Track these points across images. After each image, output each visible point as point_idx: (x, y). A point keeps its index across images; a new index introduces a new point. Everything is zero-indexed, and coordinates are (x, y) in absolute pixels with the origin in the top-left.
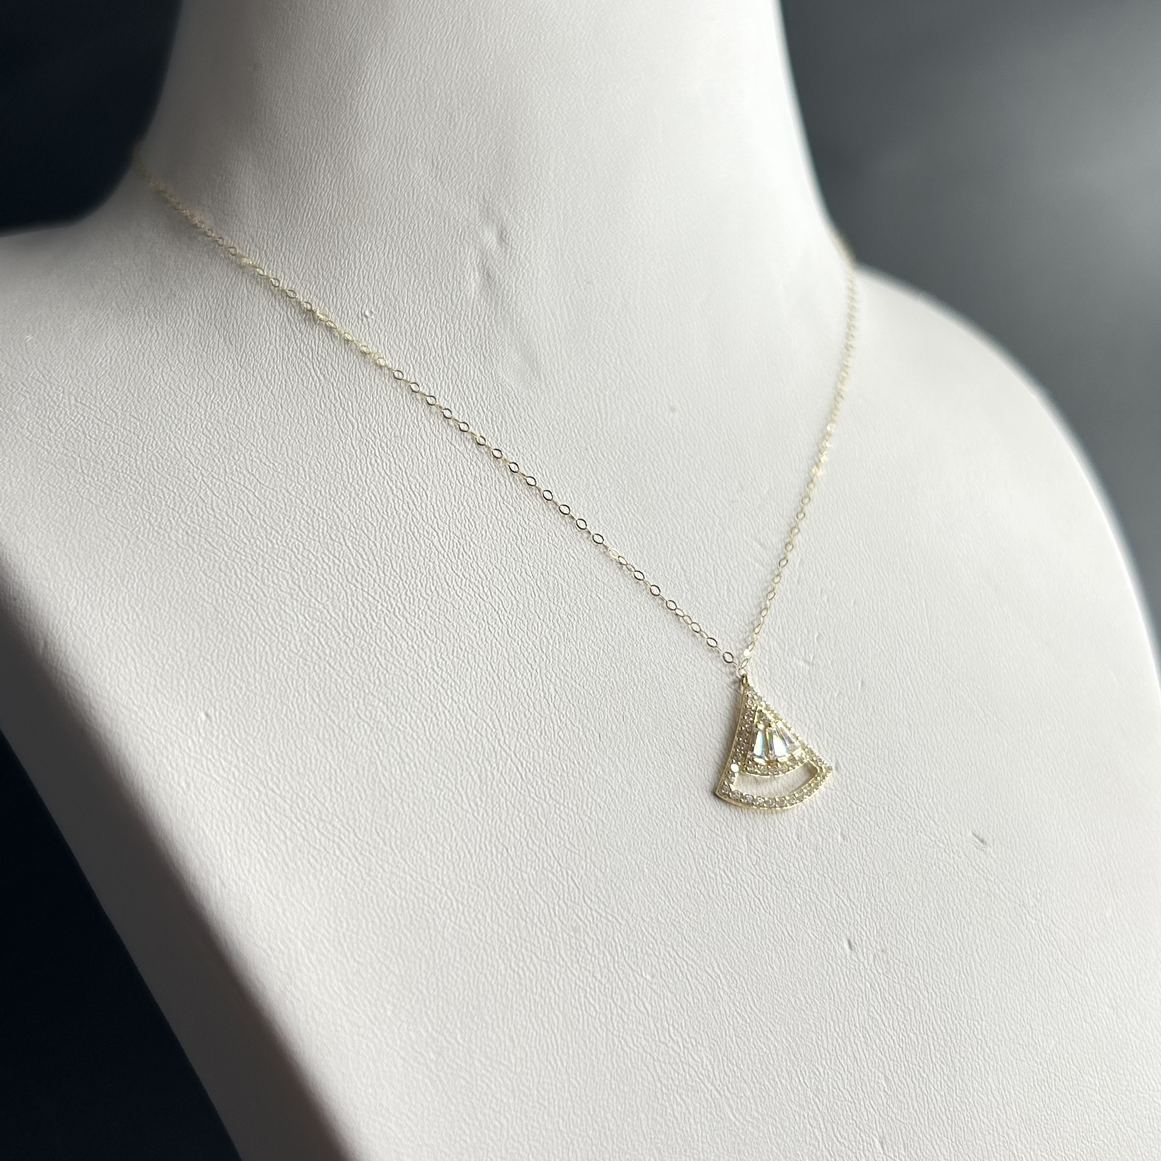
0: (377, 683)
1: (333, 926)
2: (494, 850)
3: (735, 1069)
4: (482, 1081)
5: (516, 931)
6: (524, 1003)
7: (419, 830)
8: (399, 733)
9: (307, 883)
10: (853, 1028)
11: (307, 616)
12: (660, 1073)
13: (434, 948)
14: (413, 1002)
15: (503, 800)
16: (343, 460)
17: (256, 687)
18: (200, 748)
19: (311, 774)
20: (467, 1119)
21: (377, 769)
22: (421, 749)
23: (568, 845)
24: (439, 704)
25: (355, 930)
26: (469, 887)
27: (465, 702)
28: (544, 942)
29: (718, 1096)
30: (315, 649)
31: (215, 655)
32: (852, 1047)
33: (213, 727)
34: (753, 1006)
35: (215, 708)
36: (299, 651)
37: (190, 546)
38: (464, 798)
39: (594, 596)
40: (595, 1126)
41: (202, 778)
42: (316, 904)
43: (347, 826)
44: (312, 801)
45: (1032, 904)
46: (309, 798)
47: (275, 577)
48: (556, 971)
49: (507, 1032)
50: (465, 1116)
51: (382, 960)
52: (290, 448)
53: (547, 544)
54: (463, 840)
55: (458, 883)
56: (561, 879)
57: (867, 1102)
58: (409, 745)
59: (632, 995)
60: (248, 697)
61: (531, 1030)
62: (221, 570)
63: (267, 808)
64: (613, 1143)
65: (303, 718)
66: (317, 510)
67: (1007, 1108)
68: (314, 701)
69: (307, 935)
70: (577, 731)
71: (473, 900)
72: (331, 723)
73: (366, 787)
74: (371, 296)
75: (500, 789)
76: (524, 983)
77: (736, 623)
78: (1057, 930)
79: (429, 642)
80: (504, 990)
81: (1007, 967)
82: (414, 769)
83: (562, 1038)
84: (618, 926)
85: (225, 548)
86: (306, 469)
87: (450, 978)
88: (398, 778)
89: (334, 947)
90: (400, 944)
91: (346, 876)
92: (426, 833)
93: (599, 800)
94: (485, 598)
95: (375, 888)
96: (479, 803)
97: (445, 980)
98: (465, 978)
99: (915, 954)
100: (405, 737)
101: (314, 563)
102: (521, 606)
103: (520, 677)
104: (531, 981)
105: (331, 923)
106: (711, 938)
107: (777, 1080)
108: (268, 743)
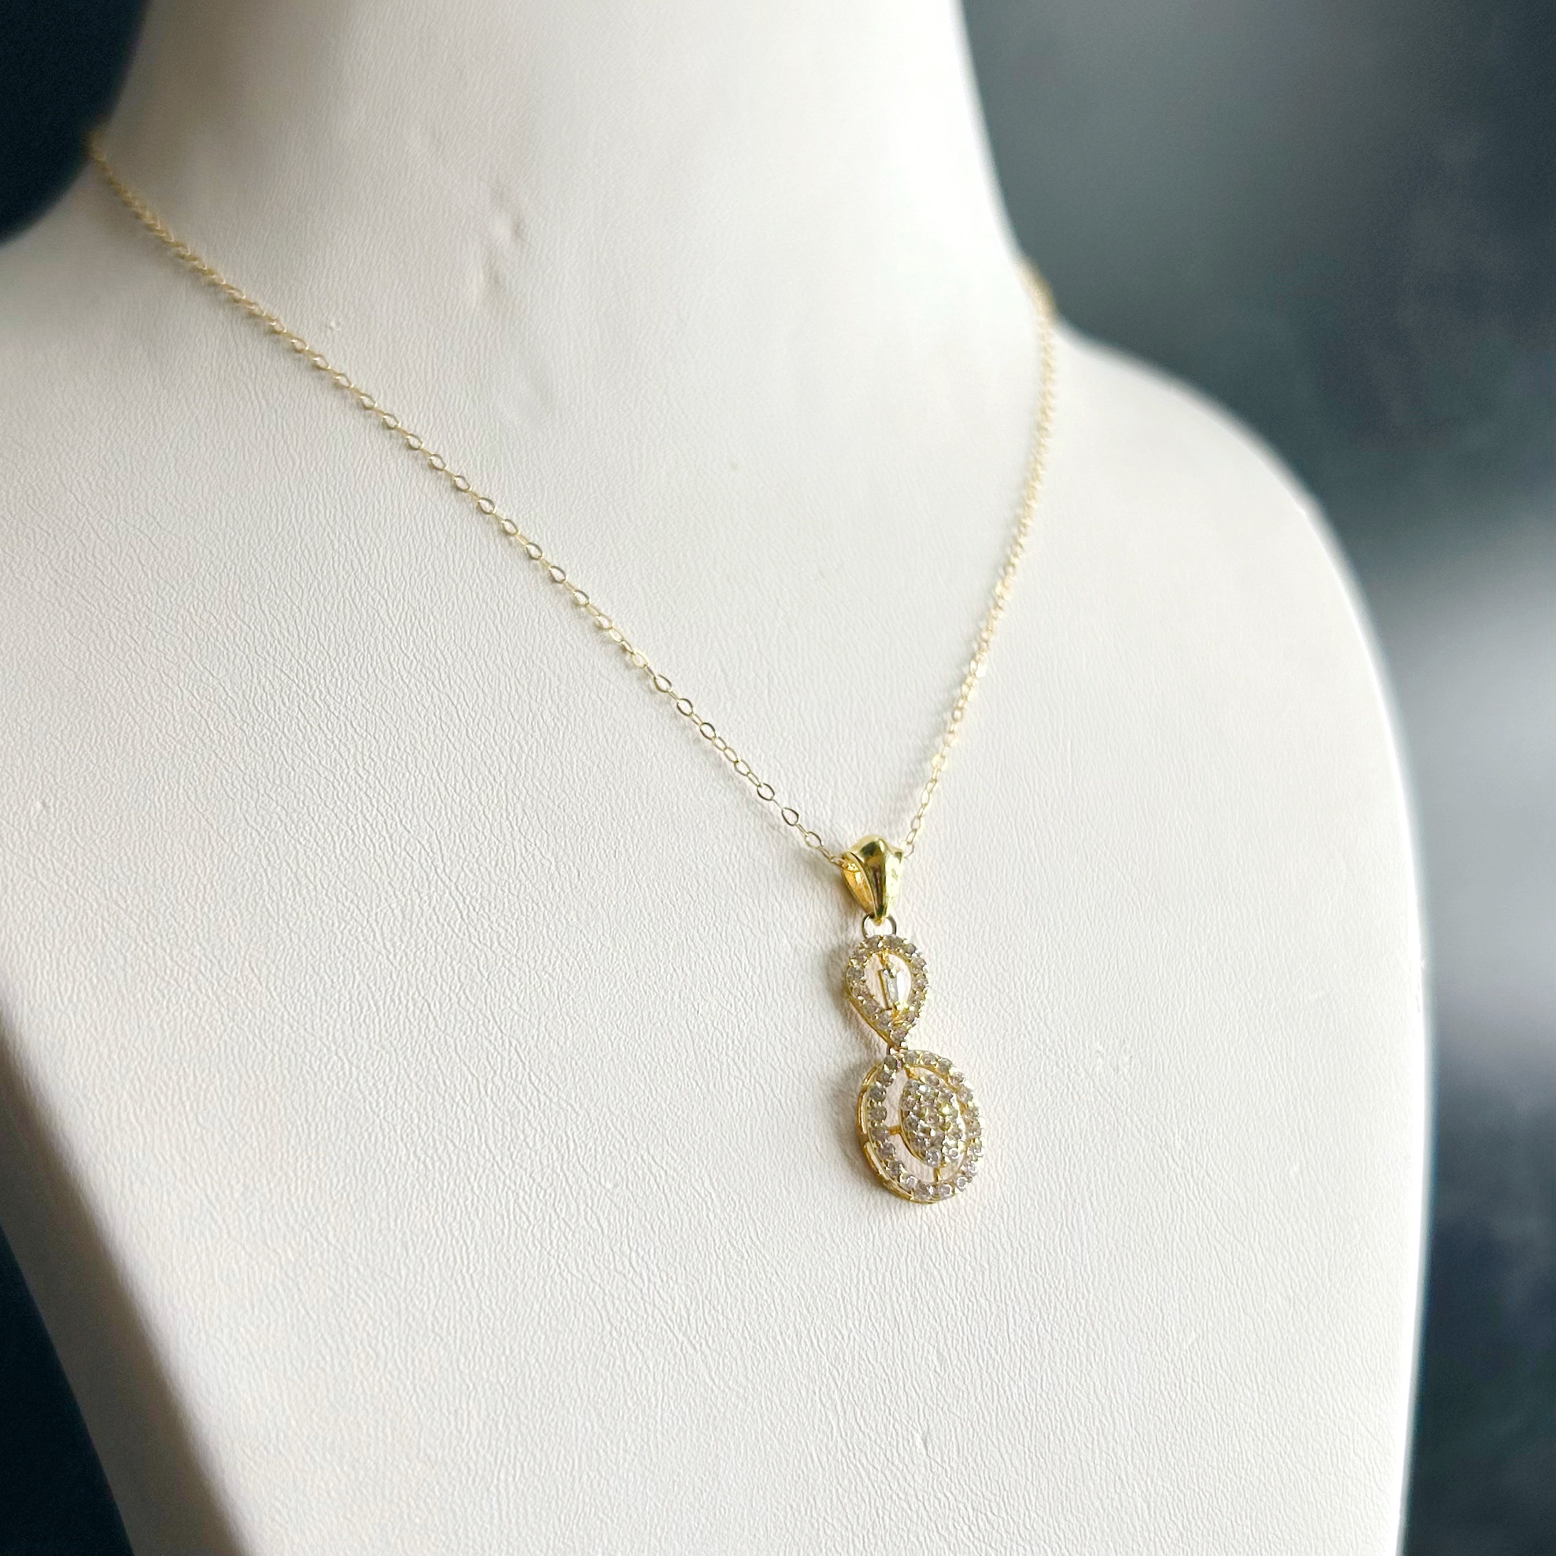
0: (278, 782)
1: (175, 1078)
2: (410, 1004)
3: (721, 1318)
4: (357, 1294)
5: (429, 1108)
6: (427, 1201)
7: (310, 969)
8: (298, 847)
9: (146, 1023)
10: (897, 1282)
11: (195, 693)
12: (611, 1313)
13: (310, 1119)
14: (272, 1185)
15: (431, 942)
16: (273, 504)
17: (114, 775)
18: (28, 844)
19: (171, 889)
20: (330, 1342)
21: (261, 888)
22: (325, 869)
23: (515, 1007)
24: (359, 815)
25: (204, 1086)
26: (370, 1048)
27: (396, 816)
28: (466, 1128)
29: (691, 1351)
30: (201, 735)
31: (66, 732)
32: (892, 1306)
33: (50, 819)
34: (754, 1238)
35: (55, 796)
36: (178, 735)
37: (57, 599)
38: (378, 935)
39: (594, 696)
40: (511, 1370)
41: (25, 880)
42: (155, 1048)
43: (211, 957)
44: (167, 922)
45: (1178, 1146)
46: (164, 917)
47: (161, 642)
48: (479, 1165)
49: (400, 1236)
50: (326, 1336)
51: (236, 1128)
52: (207, 487)
53: (537, 626)
54: (369, 988)
55: (355, 1041)
56: (500, 1050)
57: (908, 1384)
58: (311, 864)
59: (582, 1207)
60: (102, 787)
61: (434, 1235)
62: (91, 630)
63: (105, 924)
64: (534, 1395)
65: (171, 818)
66: (229, 563)
67: (1116, 1415)
68: (188, 798)
69: (138, 1086)
70: (547, 864)
71: (373, 1064)
72: (208, 828)
73: (244, 911)
74: (341, 301)
75: (429, 929)
76: (430, 1178)
77: (791, 747)
78: (1213, 1185)
79: (356, 736)
80: (402, 1181)
81: (1133, 1226)
82: (313, 894)
83: (477, 1252)
84: (574, 1115)
85: (102, 603)
86: (224, 513)
87: (328, 1159)
88: (290, 903)
89: (172, 1104)
90: (265, 1110)
91: (200, 1019)
92: (318, 974)
93: (567, 954)
94: (441, 688)
95: (238, 1037)
96: (398, 944)
97: (321, 1160)
98: (348, 1161)
99: (998, 1194)
100: (305, 852)
101: (215, 628)
102: (489, 701)
103: (477, 790)
104: (442, 1175)
105: (173, 1074)
106: (704, 1144)
107: (779, 1338)
108: (120, 845)
